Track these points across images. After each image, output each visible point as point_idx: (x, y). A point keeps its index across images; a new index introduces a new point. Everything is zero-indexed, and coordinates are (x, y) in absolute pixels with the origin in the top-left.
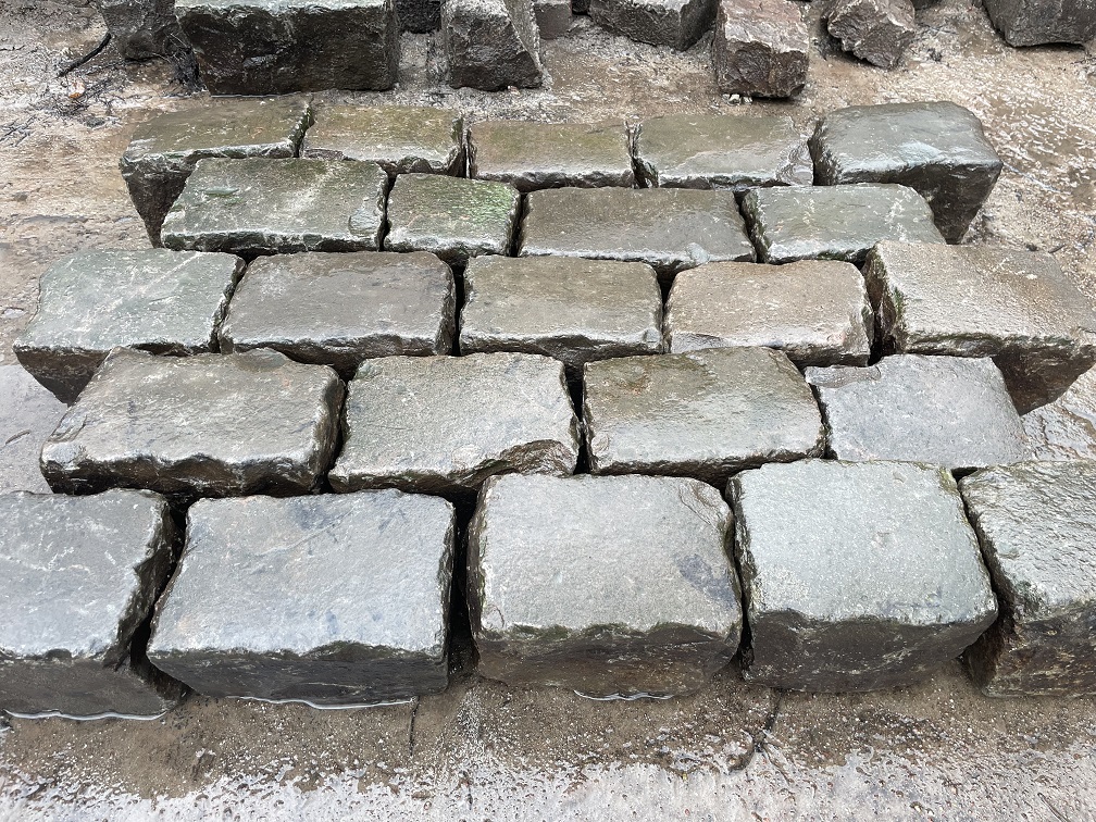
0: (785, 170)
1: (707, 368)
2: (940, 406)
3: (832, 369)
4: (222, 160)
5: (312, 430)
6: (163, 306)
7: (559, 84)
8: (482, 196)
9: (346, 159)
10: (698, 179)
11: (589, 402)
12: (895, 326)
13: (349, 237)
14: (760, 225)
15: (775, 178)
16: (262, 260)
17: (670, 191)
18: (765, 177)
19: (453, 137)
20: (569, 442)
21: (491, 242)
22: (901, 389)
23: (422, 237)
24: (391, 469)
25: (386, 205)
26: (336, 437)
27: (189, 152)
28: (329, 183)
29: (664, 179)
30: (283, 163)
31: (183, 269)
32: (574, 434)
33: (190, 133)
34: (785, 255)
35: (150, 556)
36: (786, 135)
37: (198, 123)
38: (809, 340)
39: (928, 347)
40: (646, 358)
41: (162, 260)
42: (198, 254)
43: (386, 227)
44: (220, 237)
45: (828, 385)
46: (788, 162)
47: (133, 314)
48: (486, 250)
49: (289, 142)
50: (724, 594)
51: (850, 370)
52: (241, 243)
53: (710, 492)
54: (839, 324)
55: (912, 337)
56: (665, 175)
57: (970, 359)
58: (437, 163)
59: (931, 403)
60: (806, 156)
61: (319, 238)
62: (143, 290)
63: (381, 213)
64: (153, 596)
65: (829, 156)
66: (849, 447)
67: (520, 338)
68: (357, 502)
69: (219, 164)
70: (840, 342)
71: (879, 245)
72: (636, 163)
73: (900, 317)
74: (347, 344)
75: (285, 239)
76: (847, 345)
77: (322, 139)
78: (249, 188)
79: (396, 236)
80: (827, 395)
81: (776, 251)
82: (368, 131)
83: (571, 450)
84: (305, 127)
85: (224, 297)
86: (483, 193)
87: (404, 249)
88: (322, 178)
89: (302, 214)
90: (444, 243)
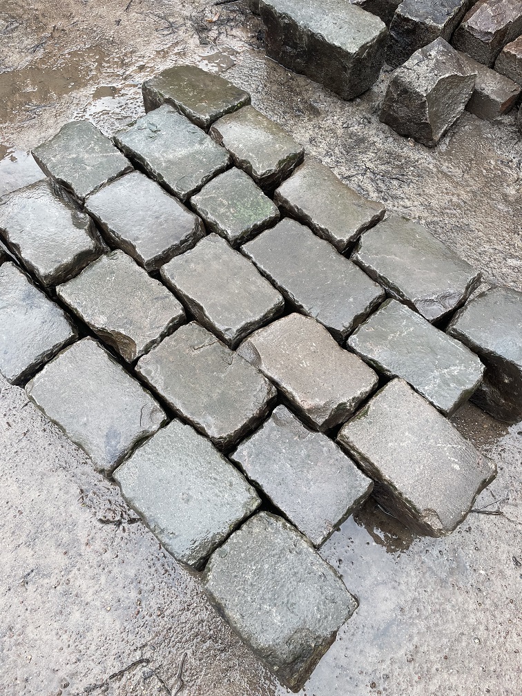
0: (426, 301)
2: (310, 477)
3: (292, 416)
4: (172, 109)
5: (57, 265)
6: (85, 169)
8: (255, 206)
9: (222, 143)
10: (373, 270)
11: (167, 339)
13: (173, 187)
15: (413, 300)
16: (137, 174)
17: (353, 266)
18: (407, 297)
19: (280, 162)
20: (140, 348)
21: (229, 232)
22: (303, 453)
23: (204, 208)
24: (72, 303)
25: (211, 179)
27: (167, 97)
28: (198, 152)
29: (357, 257)
30: (193, 128)
31: (108, 156)
32: (147, 346)
33: (181, 85)
34: (353, 345)
37: (191, 81)
38: (294, 394)
39: (346, 449)
40: (216, 340)
41: (106, 147)
42: (119, 153)
44: (130, 151)
45: (276, 420)
46: (433, 297)
47: (74, 165)
48: (224, 234)
49: (208, 117)
50: (113, 457)
51: (297, 423)
52: (138, 159)
53: (161, 416)
54: (318, 400)
55: (341, 436)
56: (360, 256)
57: (360, 472)
58: (255, 172)
59: (308, 471)
60: (453, 302)
61: (163, 178)
62: (86, 156)
63: (200, 183)
66: (245, 453)
67: (178, 287)
68: (47, 305)
69: (169, 112)
70: (307, 407)
71: (396, 380)
72: (358, 239)
73: (349, 422)
74: (118, 237)
75: (151, 169)
76: (308, 410)
77: (226, 124)
78: (165, 133)
79: (195, 199)
80: (269, 424)
81: (352, 340)
83: (137, 352)
84: (226, 112)
85: (106, 181)
86: (258, 203)
87: (194, 209)
88: (197, 147)
89: (169, 161)
90: (211, 218)
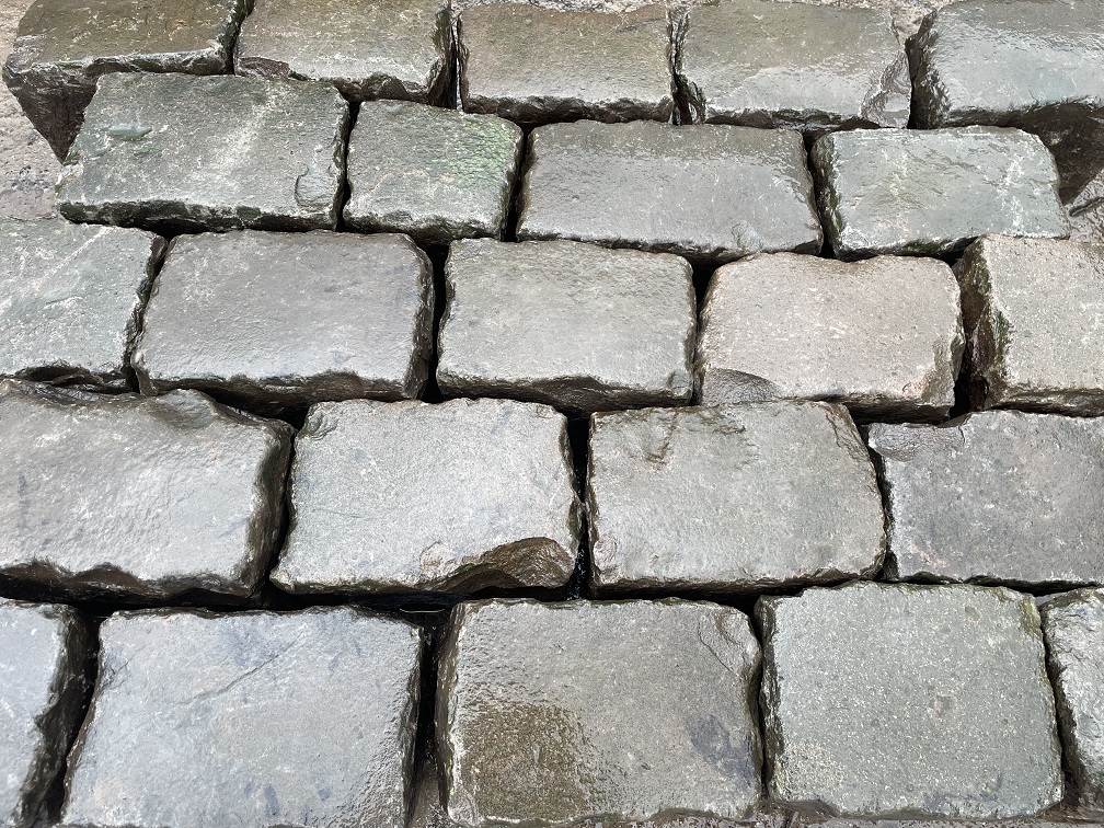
0: (874, 101)
1: (746, 435)
2: (1033, 492)
3: (904, 427)
4: (129, 77)
5: (244, 531)
6: (62, 312)
8: (474, 145)
9: (294, 75)
10: (758, 113)
11: (596, 483)
12: (991, 369)
13: (297, 213)
14: (833, 192)
15: (859, 115)
16: (185, 242)
17: (716, 130)
18: (845, 115)
19: (436, 40)
20: (564, 538)
21: (481, 218)
22: (987, 464)
23: (392, 210)
24: (346, 577)
25: (346, 152)
26: (277, 526)
27: (88, 61)
28: (272, 119)
29: (712, 111)
30: (210, 83)
31: (85, 253)
32: (572, 525)
33: (91, 27)
34: (861, 245)
35: (54, 702)
36: (880, 43)
37: (104, 8)
38: (882, 389)
39: (1029, 404)
40: (668, 413)
41: (59, 238)
42: (104, 230)
43: (345, 191)
44: (129, 207)
45: (894, 454)
46: (879, 89)
47: (27, 322)
48: (473, 229)
49: (218, 46)
50: (742, 769)
51: (926, 431)
52: (157, 212)
53: (738, 620)
54: (920, 367)
55: (1011, 390)
56: (715, 105)
57: (1080, 421)
58: (414, 86)
59: (1022, 487)
60: (903, 78)
61: (256, 212)
62: (36, 284)
63: (338, 171)
65: (935, 80)
66: (912, 549)
67: (513, 378)
68: (301, 627)
69: (127, 85)
70: (918, 394)
71: (986, 243)
72: (679, 83)
73: (1001, 359)
74: (292, 384)
75: (213, 211)
76: (926, 396)
77: (263, 39)
78: (165, 127)
79: (358, 208)
80: (893, 470)
81: (849, 238)
82: (323, 30)
83: (569, 552)
84: (240, 18)
85: (138, 300)
86: (473, 135)
87: (369, 228)
88: (261, 111)
89: (235, 171)
90: (420, 216)
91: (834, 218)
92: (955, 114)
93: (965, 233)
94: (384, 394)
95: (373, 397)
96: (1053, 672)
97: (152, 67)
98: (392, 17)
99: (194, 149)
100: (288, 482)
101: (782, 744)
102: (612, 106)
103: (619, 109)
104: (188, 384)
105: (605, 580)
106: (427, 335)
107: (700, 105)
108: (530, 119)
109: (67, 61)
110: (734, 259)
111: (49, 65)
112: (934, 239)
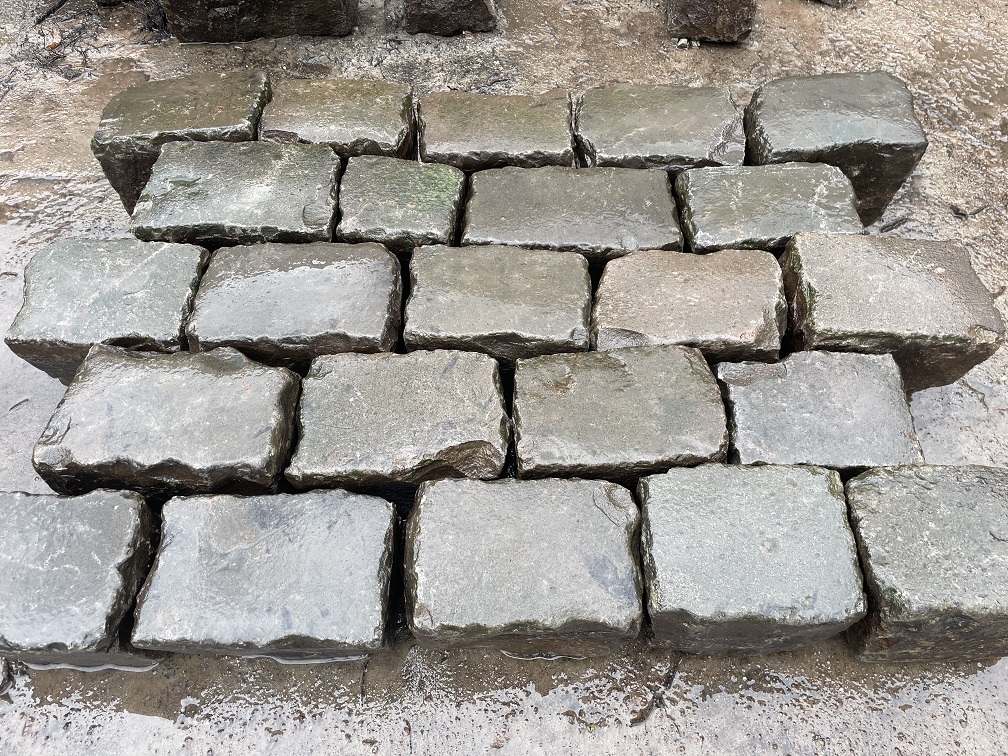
0: (718, 148)
1: (627, 369)
2: (839, 405)
3: (743, 365)
4: (185, 144)
5: (268, 436)
6: (134, 300)
7: (513, 25)
8: (430, 182)
9: (301, 141)
10: (634, 158)
11: (518, 403)
12: (805, 322)
13: (304, 229)
14: (689, 209)
15: (707, 157)
16: (224, 251)
17: (606, 171)
18: (697, 158)
19: (402, 115)
20: (498, 443)
21: (435, 231)
22: (804, 387)
23: (371, 228)
24: (339, 469)
25: (339, 190)
26: (290, 436)
27: (155, 134)
28: (287, 169)
29: (601, 158)
30: (243, 147)
31: (152, 261)
32: (503, 433)
33: (156, 112)
34: (710, 243)
35: (130, 555)
36: (721, 110)
37: (163, 99)
38: (724, 337)
39: (834, 344)
40: (572, 356)
41: (134, 252)
42: (166, 245)
43: (338, 215)
44: (184, 229)
45: (737, 382)
46: (721, 140)
47: (109, 307)
48: (430, 239)
49: (248, 123)
50: (627, 593)
51: (759, 366)
52: (204, 233)
53: (622, 493)
54: (753, 321)
55: (819, 335)
56: (603, 154)
57: (872, 356)
58: (387, 145)
59: (830, 402)
60: (739, 131)
61: (276, 229)
62: (117, 283)
63: (333, 202)
64: (135, 588)
65: (762, 133)
66: (751, 446)
67: (459, 335)
68: (309, 501)
69: (183, 149)
70: (751, 339)
71: (798, 237)
72: (577, 140)
73: (810, 315)
74: (301, 342)
75: (244, 230)
76: (758, 341)
77: (278, 118)
78: (211, 176)
79: (347, 226)
80: (735, 394)
81: (702, 239)
82: (322, 110)
83: (500, 450)
84: (262, 105)
85: (190, 291)
86: (429, 177)
87: (355, 239)
88: (278, 165)
89: (260, 204)
90: (392, 232)
91: (691, 227)
92: (776, 154)
93: (786, 234)
94: (366, 348)
95: (358, 351)
96: (853, 523)
97: (200, 138)
98: (371, 101)
99: (230, 190)
100: (298, 409)
101: (655, 573)
102: (529, 157)
103: (534, 159)
104: (226, 344)
105: (526, 467)
106: (397, 308)
107: (592, 155)
108: (469, 167)
109: (139, 135)
110: (619, 255)
111: (125, 137)
112: (763, 238)
